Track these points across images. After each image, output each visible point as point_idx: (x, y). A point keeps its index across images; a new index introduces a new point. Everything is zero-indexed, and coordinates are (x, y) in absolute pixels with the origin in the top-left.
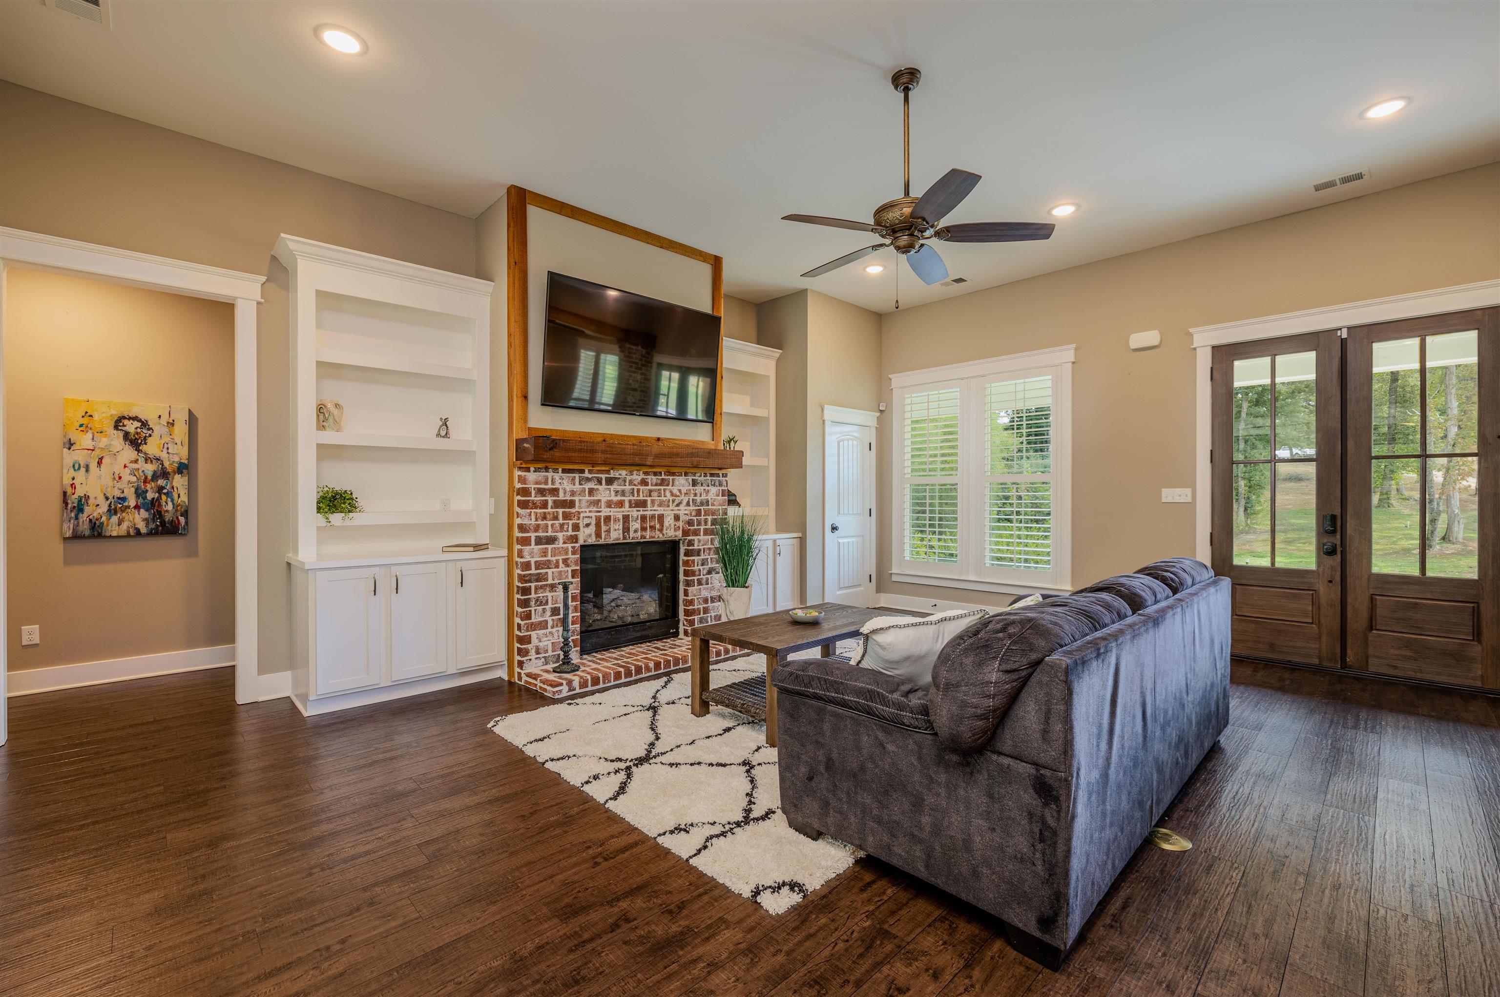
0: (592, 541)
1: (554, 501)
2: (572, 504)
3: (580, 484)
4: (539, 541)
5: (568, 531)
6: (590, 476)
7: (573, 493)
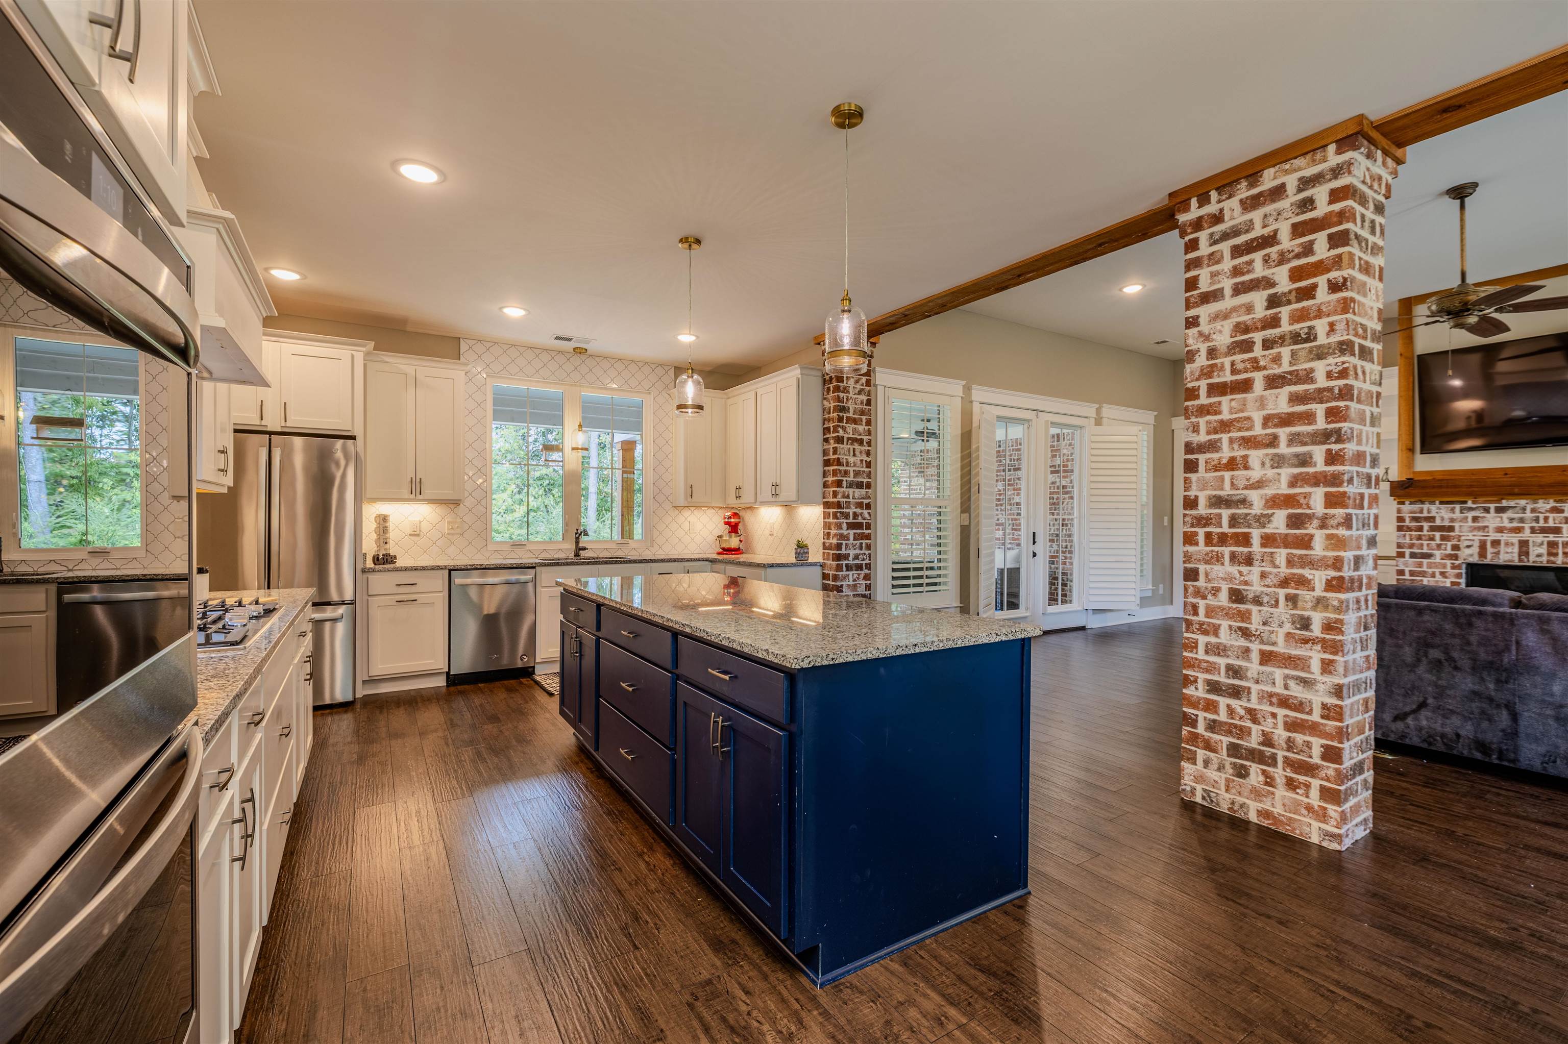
0: (1475, 559)
1: (1431, 527)
2: (1451, 529)
3: (1461, 513)
4: (1413, 555)
5: (1446, 549)
6: (1474, 506)
7: (1452, 520)
